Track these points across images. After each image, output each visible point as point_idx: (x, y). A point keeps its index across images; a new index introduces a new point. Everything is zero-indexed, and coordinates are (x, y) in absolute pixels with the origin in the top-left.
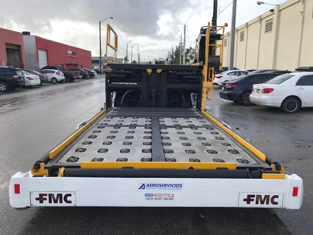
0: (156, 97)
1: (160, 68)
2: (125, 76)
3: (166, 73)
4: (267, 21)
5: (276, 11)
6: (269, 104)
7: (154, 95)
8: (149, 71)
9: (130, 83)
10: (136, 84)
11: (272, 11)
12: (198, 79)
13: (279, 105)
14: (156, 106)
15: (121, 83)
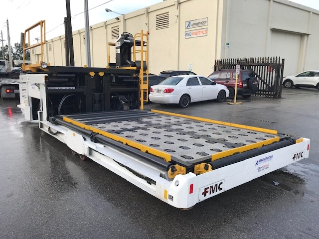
0: (100, 101)
1: (101, 72)
2: (67, 80)
3: (109, 76)
4: (112, 28)
5: (121, 19)
6: (171, 102)
7: (97, 99)
8: (92, 74)
9: (68, 88)
10: (74, 88)
11: (118, 19)
12: (136, 82)
13: (178, 102)
14: (100, 111)
15: (57, 88)
